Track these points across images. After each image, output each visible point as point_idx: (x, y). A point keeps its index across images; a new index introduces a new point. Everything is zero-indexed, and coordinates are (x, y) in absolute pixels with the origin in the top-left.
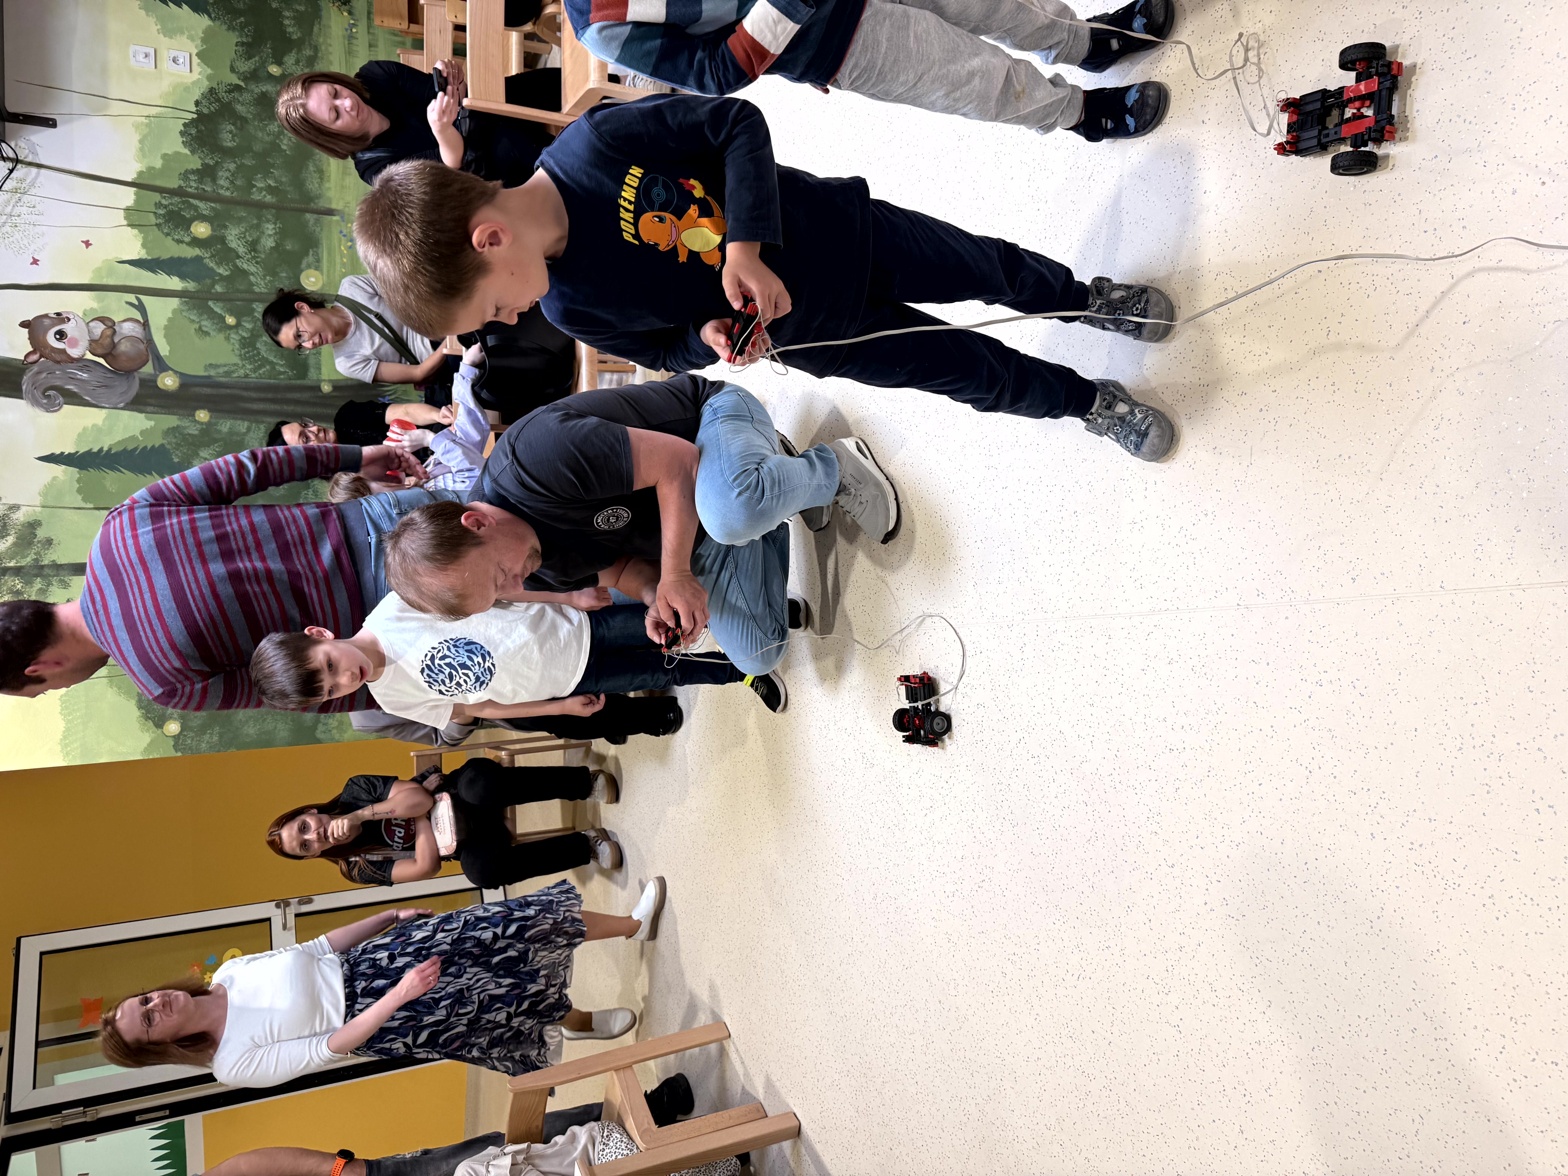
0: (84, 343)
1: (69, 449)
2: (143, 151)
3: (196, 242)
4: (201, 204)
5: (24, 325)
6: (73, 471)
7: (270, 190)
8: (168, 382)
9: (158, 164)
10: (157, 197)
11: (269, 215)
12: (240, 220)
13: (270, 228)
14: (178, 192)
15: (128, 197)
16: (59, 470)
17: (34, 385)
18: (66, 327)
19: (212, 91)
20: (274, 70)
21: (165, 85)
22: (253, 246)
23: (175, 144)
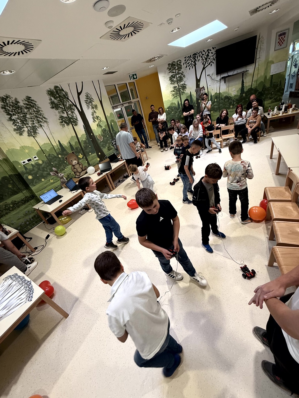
0: (202, 92)
1: (192, 94)
2: (223, 92)
3: (214, 100)
4: (218, 99)
5: (203, 86)
6: (190, 95)
7: (221, 106)
8: (199, 101)
9: (222, 94)
10: (219, 95)
11: (218, 106)
12: (217, 104)
13: (217, 107)
14: (219, 97)
15: (218, 92)
16: (190, 94)
17: (197, 89)
18: (204, 90)
19: (231, 97)
20: (235, 103)
21: (231, 92)
22: (215, 106)
23: (225, 95)
